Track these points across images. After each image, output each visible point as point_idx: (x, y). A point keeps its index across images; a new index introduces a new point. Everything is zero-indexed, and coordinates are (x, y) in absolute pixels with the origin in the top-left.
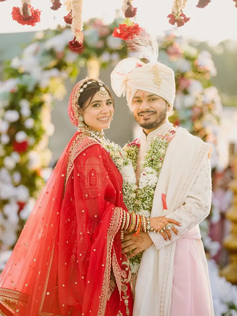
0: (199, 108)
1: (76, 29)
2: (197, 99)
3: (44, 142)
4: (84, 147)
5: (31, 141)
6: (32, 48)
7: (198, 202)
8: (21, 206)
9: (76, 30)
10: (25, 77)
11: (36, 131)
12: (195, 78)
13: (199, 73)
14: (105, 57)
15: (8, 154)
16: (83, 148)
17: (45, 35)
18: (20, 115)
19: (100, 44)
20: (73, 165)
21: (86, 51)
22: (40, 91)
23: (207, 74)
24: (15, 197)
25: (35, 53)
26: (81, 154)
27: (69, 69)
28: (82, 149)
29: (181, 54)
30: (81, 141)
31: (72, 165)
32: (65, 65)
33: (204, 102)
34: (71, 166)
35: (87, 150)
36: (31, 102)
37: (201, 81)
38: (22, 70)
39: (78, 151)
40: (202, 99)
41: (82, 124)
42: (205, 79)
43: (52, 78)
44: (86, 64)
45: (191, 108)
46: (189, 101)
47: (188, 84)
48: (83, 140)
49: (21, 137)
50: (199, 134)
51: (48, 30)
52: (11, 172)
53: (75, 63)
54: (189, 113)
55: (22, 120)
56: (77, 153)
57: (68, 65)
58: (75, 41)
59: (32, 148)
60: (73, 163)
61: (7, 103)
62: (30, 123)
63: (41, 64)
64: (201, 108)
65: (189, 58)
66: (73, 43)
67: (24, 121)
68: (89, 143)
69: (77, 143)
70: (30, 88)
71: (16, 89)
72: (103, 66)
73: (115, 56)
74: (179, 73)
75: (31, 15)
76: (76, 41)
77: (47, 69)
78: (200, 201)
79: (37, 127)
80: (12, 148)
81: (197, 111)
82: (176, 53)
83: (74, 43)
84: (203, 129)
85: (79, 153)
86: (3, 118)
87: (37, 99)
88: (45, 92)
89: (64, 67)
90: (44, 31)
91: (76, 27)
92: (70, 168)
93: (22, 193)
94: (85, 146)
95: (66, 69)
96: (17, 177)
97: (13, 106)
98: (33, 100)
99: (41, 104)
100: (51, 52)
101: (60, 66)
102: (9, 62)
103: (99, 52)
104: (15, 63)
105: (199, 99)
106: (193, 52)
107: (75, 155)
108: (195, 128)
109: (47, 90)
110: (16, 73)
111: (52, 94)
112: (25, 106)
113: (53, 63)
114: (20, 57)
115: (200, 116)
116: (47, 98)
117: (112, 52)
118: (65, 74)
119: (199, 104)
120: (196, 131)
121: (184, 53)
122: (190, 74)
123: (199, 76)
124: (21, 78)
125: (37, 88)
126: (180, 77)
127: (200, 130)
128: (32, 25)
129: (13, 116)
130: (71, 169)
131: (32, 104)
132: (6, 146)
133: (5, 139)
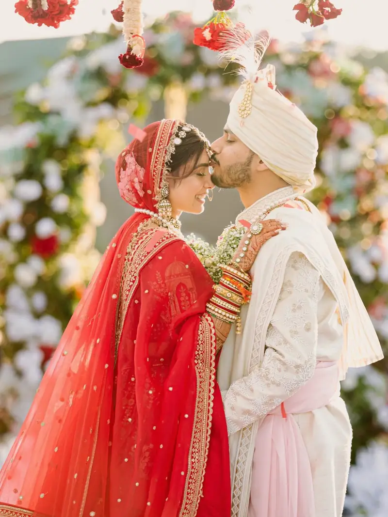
0: (368, 172)
1: (132, 32)
2: (364, 156)
3: (87, 237)
4: (157, 244)
5: (64, 235)
6: (63, 67)
7: (280, 357)
8: (48, 352)
9: (132, 34)
10: (53, 120)
11: (73, 216)
12: (360, 118)
13: (368, 108)
14: (197, 82)
15: (23, 260)
16: (155, 246)
17: (87, 43)
18: (44, 188)
19: (188, 59)
20: (135, 277)
21: (161, 71)
22: (79, 144)
23: (381, 111)
24: (36, 337)
25: (70, 76)
26: (154, 257)
27: (133, 105)
28: (155, 249)
29: (333, 73)
30: (149, 234)
31: (134, 279)
32: (125, 97)
33: (376, 161)
34: (132, 280)
35: (164, 250)
36: (64, 165)
37: (372, 124)
38: (46, 107)
39: (148, 253)
40: (373, 155)
41: (165, 201)
42: (378, 120)
43: (101, 121)
44: (162, 94)
45: (354, 173)
46: (349, 159)
47: (348, 129)
48: (151, 232)
49: (45, 228)
50: (368, 219)
51: (93, 33)
52: (29, 292)
53: (143, 94)
54: (350, 182)
55: (47, 198)
56: (145, 256)
57: (130, 97)
58: (131, 54)
59: (66, 248)
60: (136, 275)
61: (20, 167)
62: (61, 203)
63: (80, 95)
64: (372, 173)
65: (348, 82)
66: (127, 57)
67: (50, 200)
68: (165, 237)
69: (142, 238)
70: (62, 140)
71: (36, 142)
72: (194, 97)
73: (215, 81)
74: (330, 110)
75: (47, 9)
76: (133, 54)
77: (92, 104)
78: (283, 357)
79: (75, 208)
80: (29, 248)
81: (364, 178)
82: (326, 73)
83: (129, 58)
84: (376, 210)
85: (150, 256)
86: (12, 195)
87: (74, 160)
88: (89, 147)
89: (123, 100)
90: (86, 35)
91: (132, 28)
92: (131, 283)
93: (49, 329)
94: (160, 243)
95: (125, 104)
96: (40, 301)
97: (31, 173)
98: (67, 162)
99: (82, 168)
100: (99, 75)
101: (116, 98)
102: (23, 92)
103: (185, 73)
104: (34, 94)
105: (368, 157)
106: (355, 70)
107: (142, 261)
108: (362, 209)
109: (92, 143)
110: (35, 113)
111: (101, 151)
112: (53, 172)
113: (103, 93)
114: (42, 83)
115: (370, 187)
116: (92, 157)
117: (208, 72)
118: (124, 114)
119: (369, 165)
120: (363, 213)
121: (340, 74)
122: (351, 110)
123: (367, 114)
124: (44, 122)
125: (73, 138)
126: (334, 116)
127: (371, 211)
128: (56, 27)
129: (30, 190)
130: (132, 285)
131: (66, 169)
132: (20, 245)
133: (17, 233)
